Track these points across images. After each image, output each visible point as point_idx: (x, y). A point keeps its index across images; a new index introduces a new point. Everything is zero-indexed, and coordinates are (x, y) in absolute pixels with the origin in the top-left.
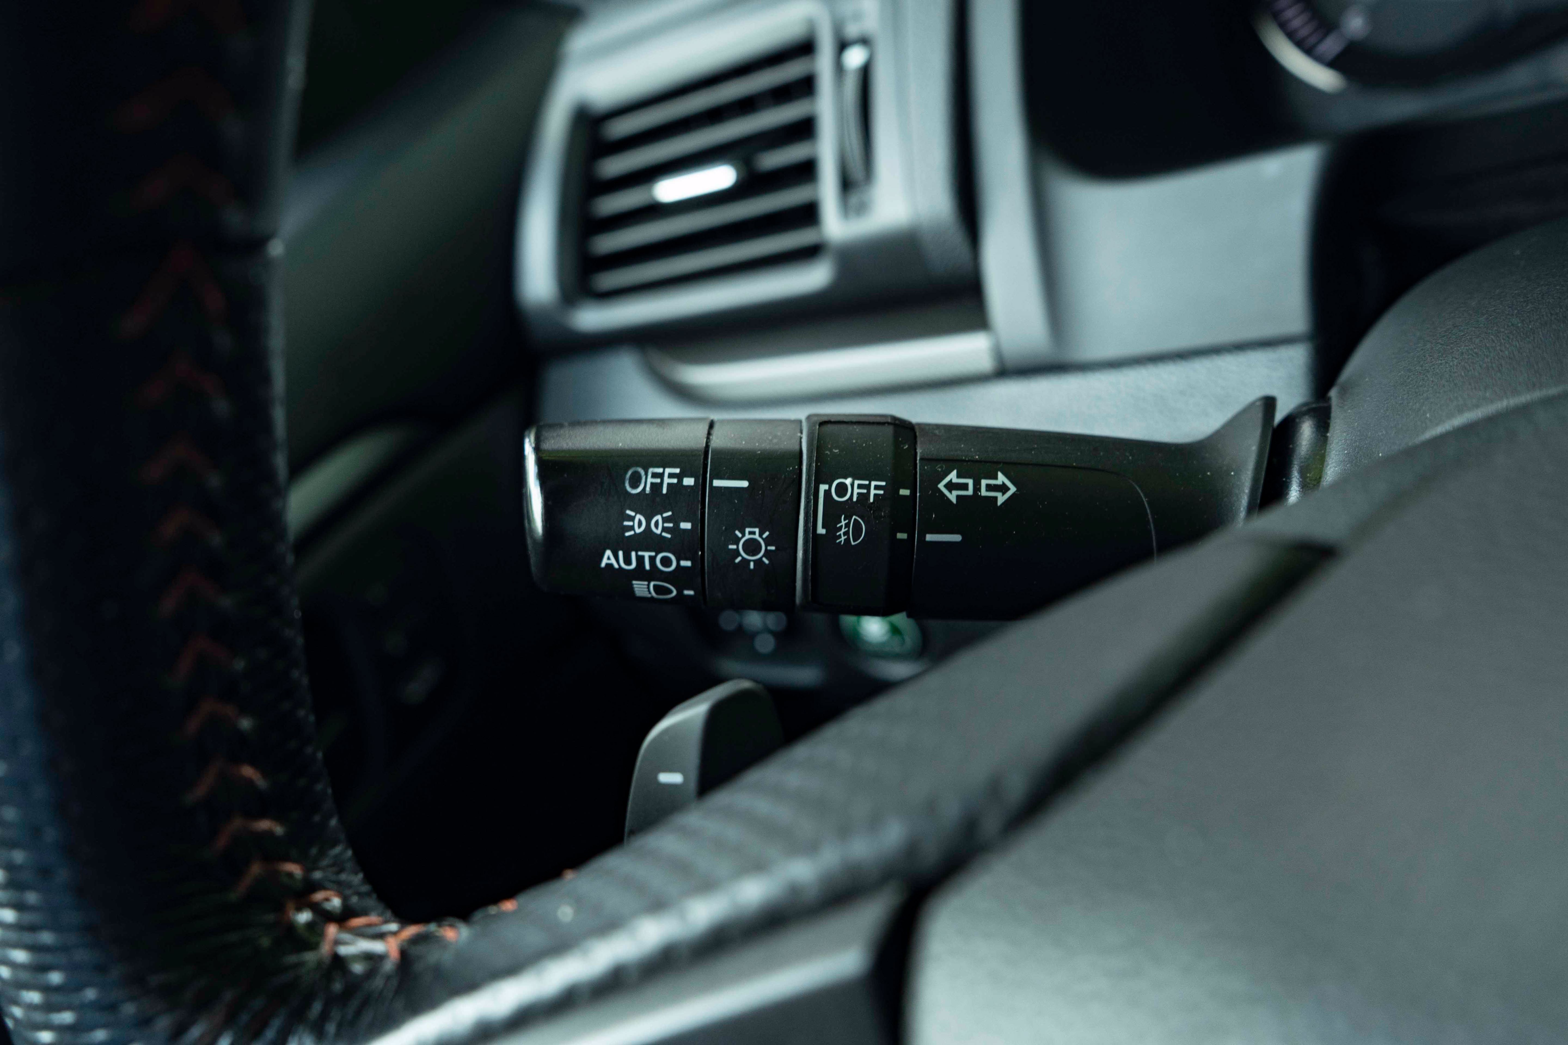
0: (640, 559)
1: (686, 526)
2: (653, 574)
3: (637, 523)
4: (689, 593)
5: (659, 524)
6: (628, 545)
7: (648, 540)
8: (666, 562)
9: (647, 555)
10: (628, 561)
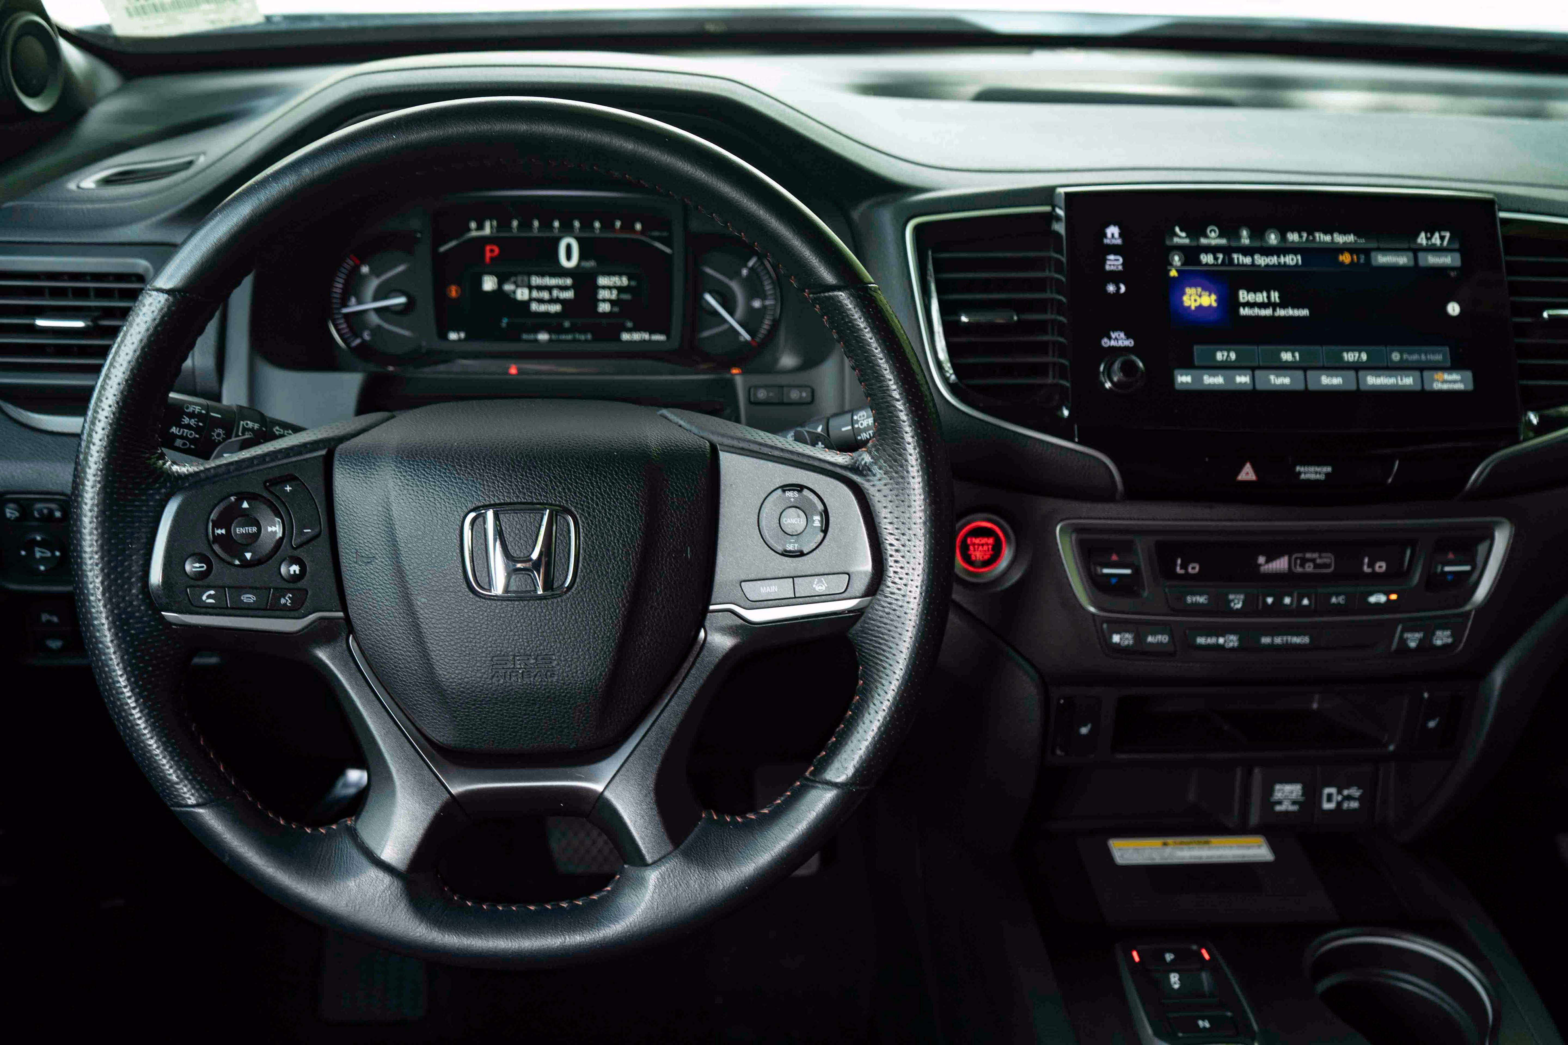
0: (183, 432)
1: (201, 424)
2: (186, 438)
3: (186, 420)
4: (193, 447)
5: (193, 422)
6: (180, 426)
7: (188, 427)
8: (191, 434)
9: (186, 430)
10: (179, 432)
